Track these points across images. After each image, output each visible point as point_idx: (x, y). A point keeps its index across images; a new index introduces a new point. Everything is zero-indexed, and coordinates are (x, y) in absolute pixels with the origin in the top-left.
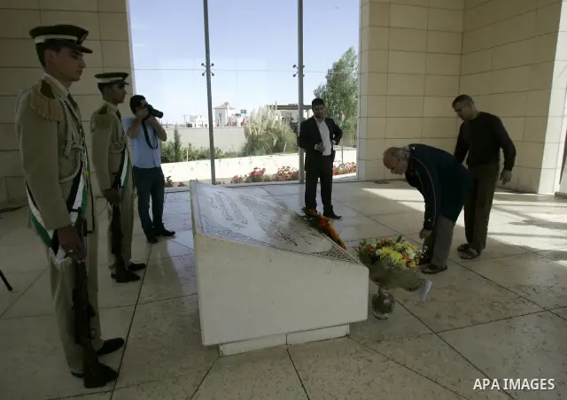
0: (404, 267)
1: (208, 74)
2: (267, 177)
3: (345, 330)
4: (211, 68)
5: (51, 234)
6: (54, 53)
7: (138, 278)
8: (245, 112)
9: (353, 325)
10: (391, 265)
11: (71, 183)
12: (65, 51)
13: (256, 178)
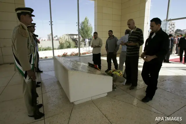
0: (120, 76)
1: (52, 25)
2: (68, 55)
3: (106, 94)
4: (52, 23)
5: (24, 72)
6: (24, 16)
7: (40, 86)
8: (57, 36)
9: (108, 93)
10: (117, 76)
11: (30, 56)
12: (27, 15)
13: (65, 55)
